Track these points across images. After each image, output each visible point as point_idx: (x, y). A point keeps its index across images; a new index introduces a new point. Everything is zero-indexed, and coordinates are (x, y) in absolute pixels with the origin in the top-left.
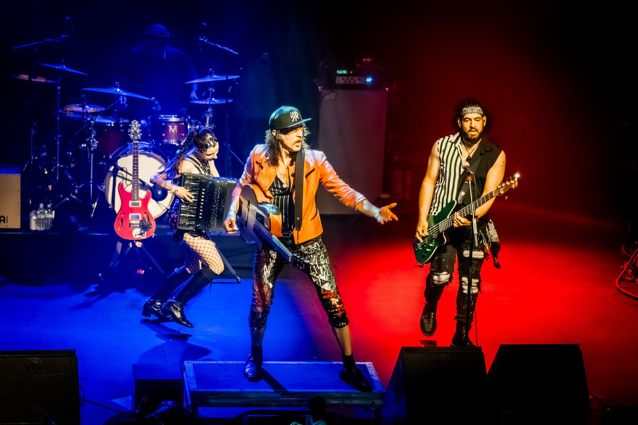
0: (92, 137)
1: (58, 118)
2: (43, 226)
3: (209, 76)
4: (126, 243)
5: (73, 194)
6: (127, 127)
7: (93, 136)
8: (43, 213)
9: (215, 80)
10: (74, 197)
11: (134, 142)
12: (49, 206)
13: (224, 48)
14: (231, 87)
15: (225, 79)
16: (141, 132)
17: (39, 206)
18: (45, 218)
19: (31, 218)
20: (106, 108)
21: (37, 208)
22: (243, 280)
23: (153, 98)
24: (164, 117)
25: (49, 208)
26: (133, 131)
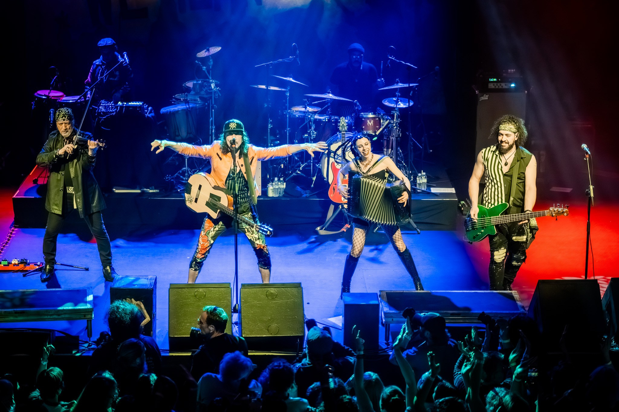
0: (312, 130)
1: (288, 116)
2: (277, 194)
3: (396, 84)
4: (336, 205)
5: (299, 171)
6: (337, 122)
7: (313, 128)
8: (278, 185)
9: (400, 87)
10: (299, 172)
11: (342, 132)
12: (282, 179)
13: (407, 64)
14: (412, 92)
15: (408, 86)
16: (347, 126)
17: (274, 179)
18: (279, 188)
19: (268, 188)
20: (321, 108)
21: (273, 181)
22: (422, 231)
23: (355, 101)
24: (364, 114)
25: (282, 181)
26: (341, 124)
